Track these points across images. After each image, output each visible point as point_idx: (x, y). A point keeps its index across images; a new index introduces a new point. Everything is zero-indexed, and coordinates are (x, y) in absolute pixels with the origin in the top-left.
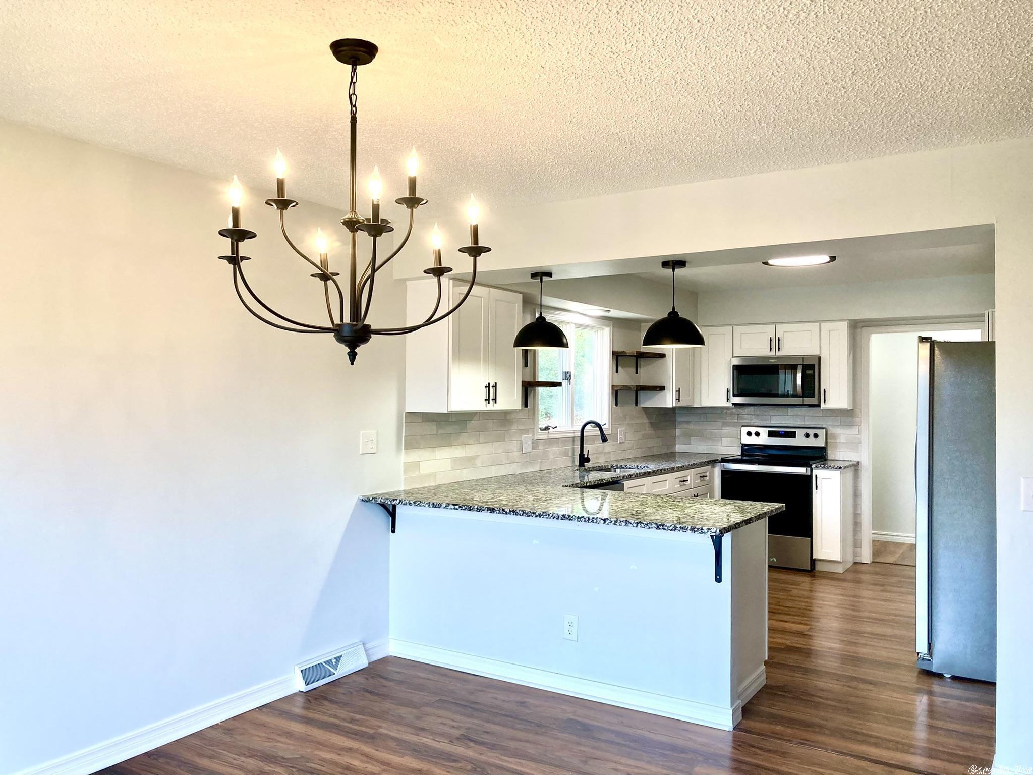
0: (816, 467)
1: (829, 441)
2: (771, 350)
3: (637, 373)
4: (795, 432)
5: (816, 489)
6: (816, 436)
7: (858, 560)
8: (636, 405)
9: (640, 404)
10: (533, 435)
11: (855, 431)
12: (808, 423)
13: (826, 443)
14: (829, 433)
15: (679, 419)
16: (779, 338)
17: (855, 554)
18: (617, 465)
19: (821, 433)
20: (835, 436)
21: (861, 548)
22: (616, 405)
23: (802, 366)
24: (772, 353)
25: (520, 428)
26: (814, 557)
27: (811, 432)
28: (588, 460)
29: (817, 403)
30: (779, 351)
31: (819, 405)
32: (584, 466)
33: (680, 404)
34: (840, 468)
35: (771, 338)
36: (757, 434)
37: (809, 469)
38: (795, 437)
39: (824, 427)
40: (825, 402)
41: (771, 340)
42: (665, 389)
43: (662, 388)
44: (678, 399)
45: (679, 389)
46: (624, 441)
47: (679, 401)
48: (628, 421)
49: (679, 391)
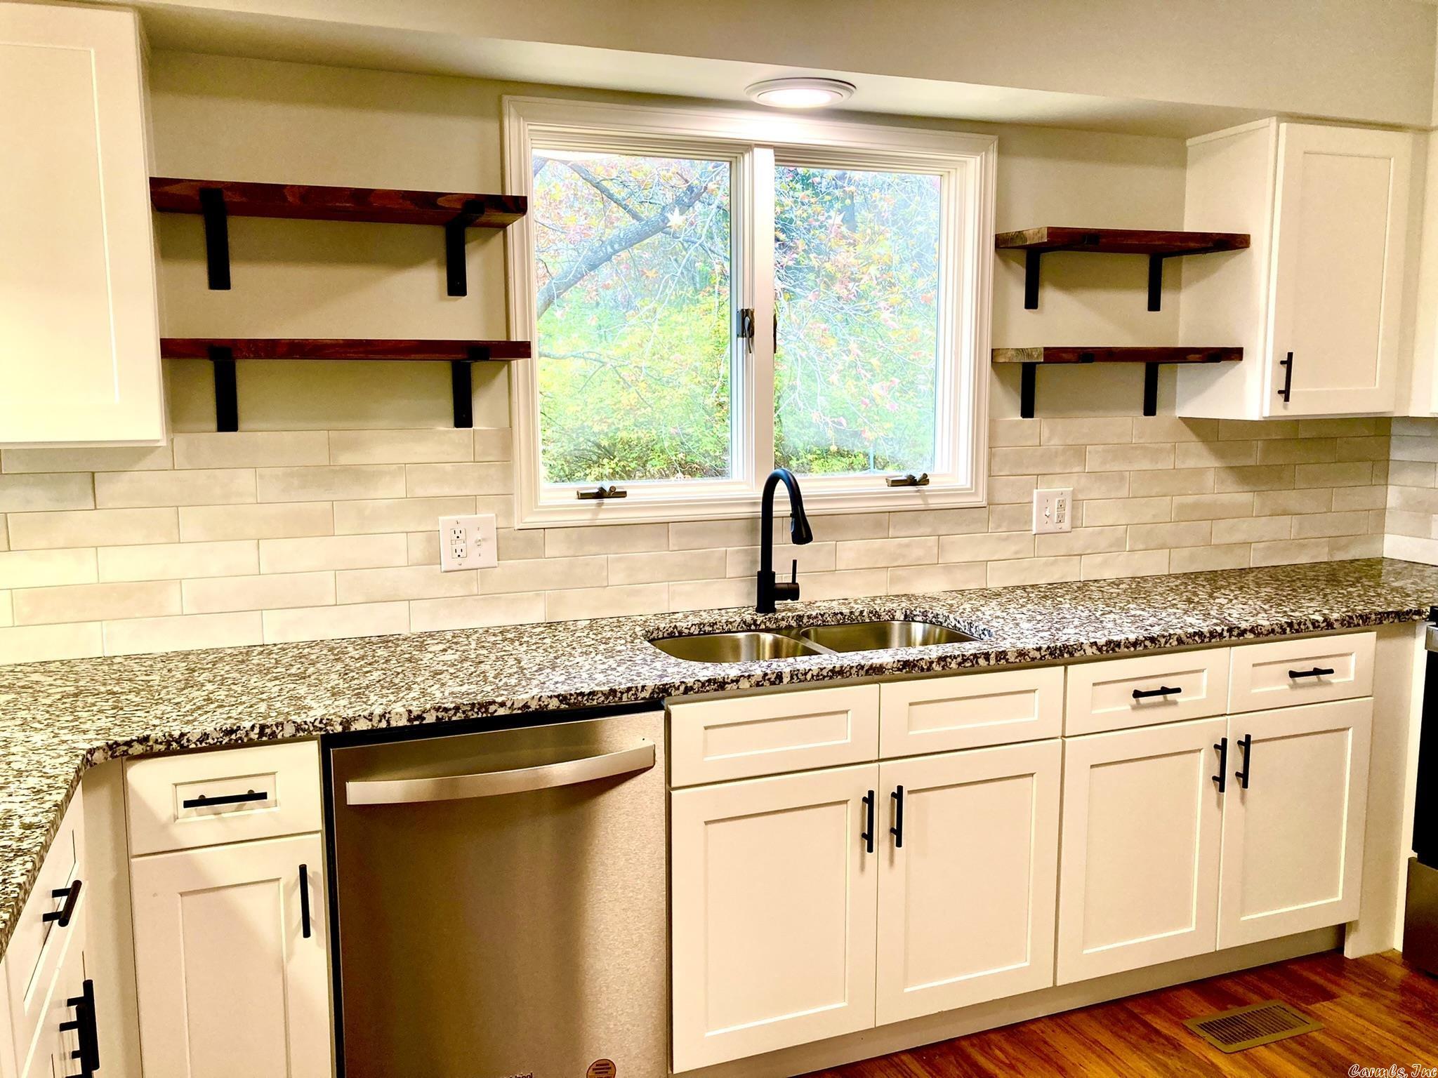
3: (1154, 305)
8: (1150, 409)
9: (1172, 405)
10: (509, 513)
15: (1396, 455)
18: (925, 614)
22: (1028, 411)
25: (420, 492)
28: (792, 592)
32: (774, 611)
42: (1241, 359)
43: (1235, 354)
44: (1286, 393)
45: (1290, 355)
46: (1066, 525)
47: (1287, 399)
48: (1093, 463)
49: (1288, 363)
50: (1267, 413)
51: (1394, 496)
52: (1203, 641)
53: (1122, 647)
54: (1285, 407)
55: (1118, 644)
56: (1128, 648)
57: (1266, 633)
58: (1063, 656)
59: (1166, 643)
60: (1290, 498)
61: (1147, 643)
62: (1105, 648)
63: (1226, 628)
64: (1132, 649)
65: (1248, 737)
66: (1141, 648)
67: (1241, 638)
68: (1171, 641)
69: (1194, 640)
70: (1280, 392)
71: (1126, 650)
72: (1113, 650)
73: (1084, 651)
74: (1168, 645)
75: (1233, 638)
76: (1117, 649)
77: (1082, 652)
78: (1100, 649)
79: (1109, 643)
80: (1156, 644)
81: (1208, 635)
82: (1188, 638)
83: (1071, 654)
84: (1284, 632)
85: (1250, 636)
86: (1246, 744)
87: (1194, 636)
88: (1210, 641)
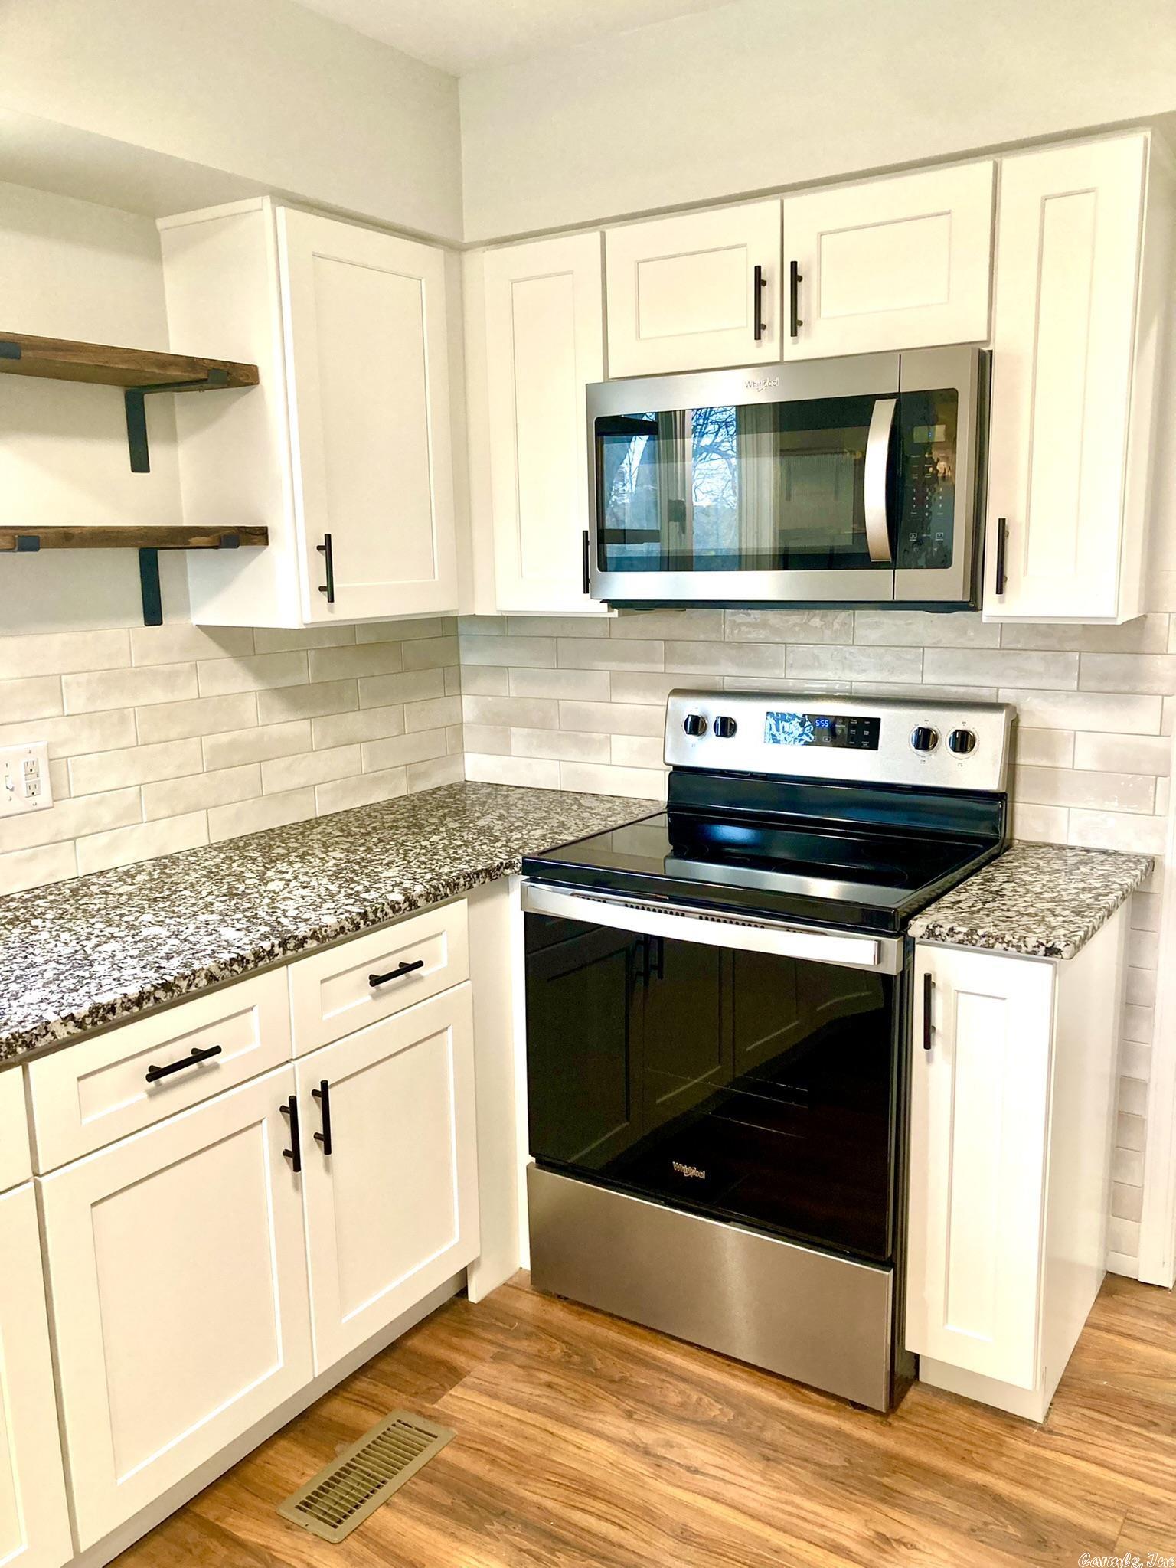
0: (931, 933)
1: (1022, 760)
2: (758, 336)
3: (140, 463)
4: (876, 722)
5: (927, 1045)
6: (963, 742)
7: (1126, 1267)
8: (153, 615)
9: (185, 609)
11: (1143, 717)
12: (936, 680)
13: (1011, 769)
14: (1024, 723)
15: (467, 659)
16: (794, 265)
17: (1112, 1242)
19: (989, 729)
20: (1048, 739)
21: (1139, 1221)
23: (894, 401)
24: (768, 351)
26: (911, 1346)
27: (945, 723)
29: (958, 594)
30: (794, 333)
31: (972, 603)
33: (350, 608)
34: (1052, 951)
35: (758, 269)
36: (727, 728)
37: (892, 944)
38: (874, 746)
39: (1005, 697)
40: (1000, 590)
41: (759, 283)
42: (267, 543)
43: (257, 536)
44: (329, 590)
45: (328, 537)
46: (44, 798)
47: (331, 599)
48: (76, 701)
49: (326, 548)
50: (308, 619)
51: (469, 707)
52: (245, 968)
53: (118, 1010)
54: (331, 610)
55: (112, 1008)
56: (128, 1009)
57: (333, 934)
58: (15, 1052)
59: (189, 985)
60: (354, 722)
61: (160, 994)
62: (89, 1020)
63: (277, 942)
64: (136, 1009)
65: (325, 1084)
66: (150, 1004)
67: (301, 950)
68: (196, 981)
69: (232, 970)
70: (321, 589)
71: (125, 1013)
72: (104, 1019)
73: (53, 1033)
74: (193, 988)
75: (289, 953)
76: (110, 1016)
77: (49, 1037)
78: (80, 1024)
79: (95, 1010)
80: (173, 992)
81: (252, 958)
82: (221, 969)
83: (29, 1045)
84: (357, 927)
85: (311, 944)
86: (322, 1094)
87: (231, 965)
88: (256, 966)
